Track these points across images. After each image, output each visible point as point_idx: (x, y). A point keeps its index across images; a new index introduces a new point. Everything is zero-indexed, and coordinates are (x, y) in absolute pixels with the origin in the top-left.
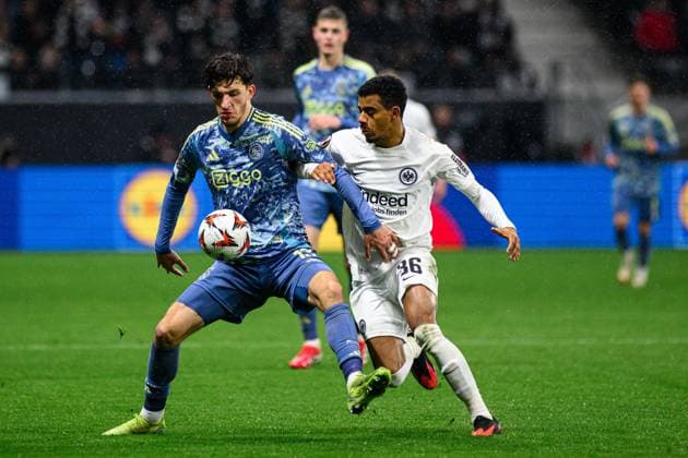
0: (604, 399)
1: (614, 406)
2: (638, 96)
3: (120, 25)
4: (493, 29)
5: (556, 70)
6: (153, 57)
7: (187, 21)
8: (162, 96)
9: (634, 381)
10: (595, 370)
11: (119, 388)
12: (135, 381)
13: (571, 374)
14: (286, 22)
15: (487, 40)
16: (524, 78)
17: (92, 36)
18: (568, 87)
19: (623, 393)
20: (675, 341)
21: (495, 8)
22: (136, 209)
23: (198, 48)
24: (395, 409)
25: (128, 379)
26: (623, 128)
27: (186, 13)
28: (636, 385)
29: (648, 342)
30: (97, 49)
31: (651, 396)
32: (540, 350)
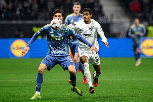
0: (123, 93)
1: (126, 94)
2: (137, 22)
3: (10, 5)
4: (97, 6)
5: (112, 16)
6: (18, 13)
7: (26, 4)
8: (20, 22)
9: (130, 89)
10: (121, 86)
11: (10, 90)
12: (14, 88)
13: (116, 87)
14: (49, 5)
15: (96, 9)
16: (105, 18)
17: (4, 8)
18: (115, 20)
19: (128, 91)
20: (140, 79)
21: (98, 2)
22: (14, 48)
23: (29, 11)
24: (75, 95)
25: (12, 88)
26: (134, 30)
27: (26, 3)
28: (131, 89)
29: (134, 79)
30: (5, 11)
31: (134, 92)
32: (108, 81)
